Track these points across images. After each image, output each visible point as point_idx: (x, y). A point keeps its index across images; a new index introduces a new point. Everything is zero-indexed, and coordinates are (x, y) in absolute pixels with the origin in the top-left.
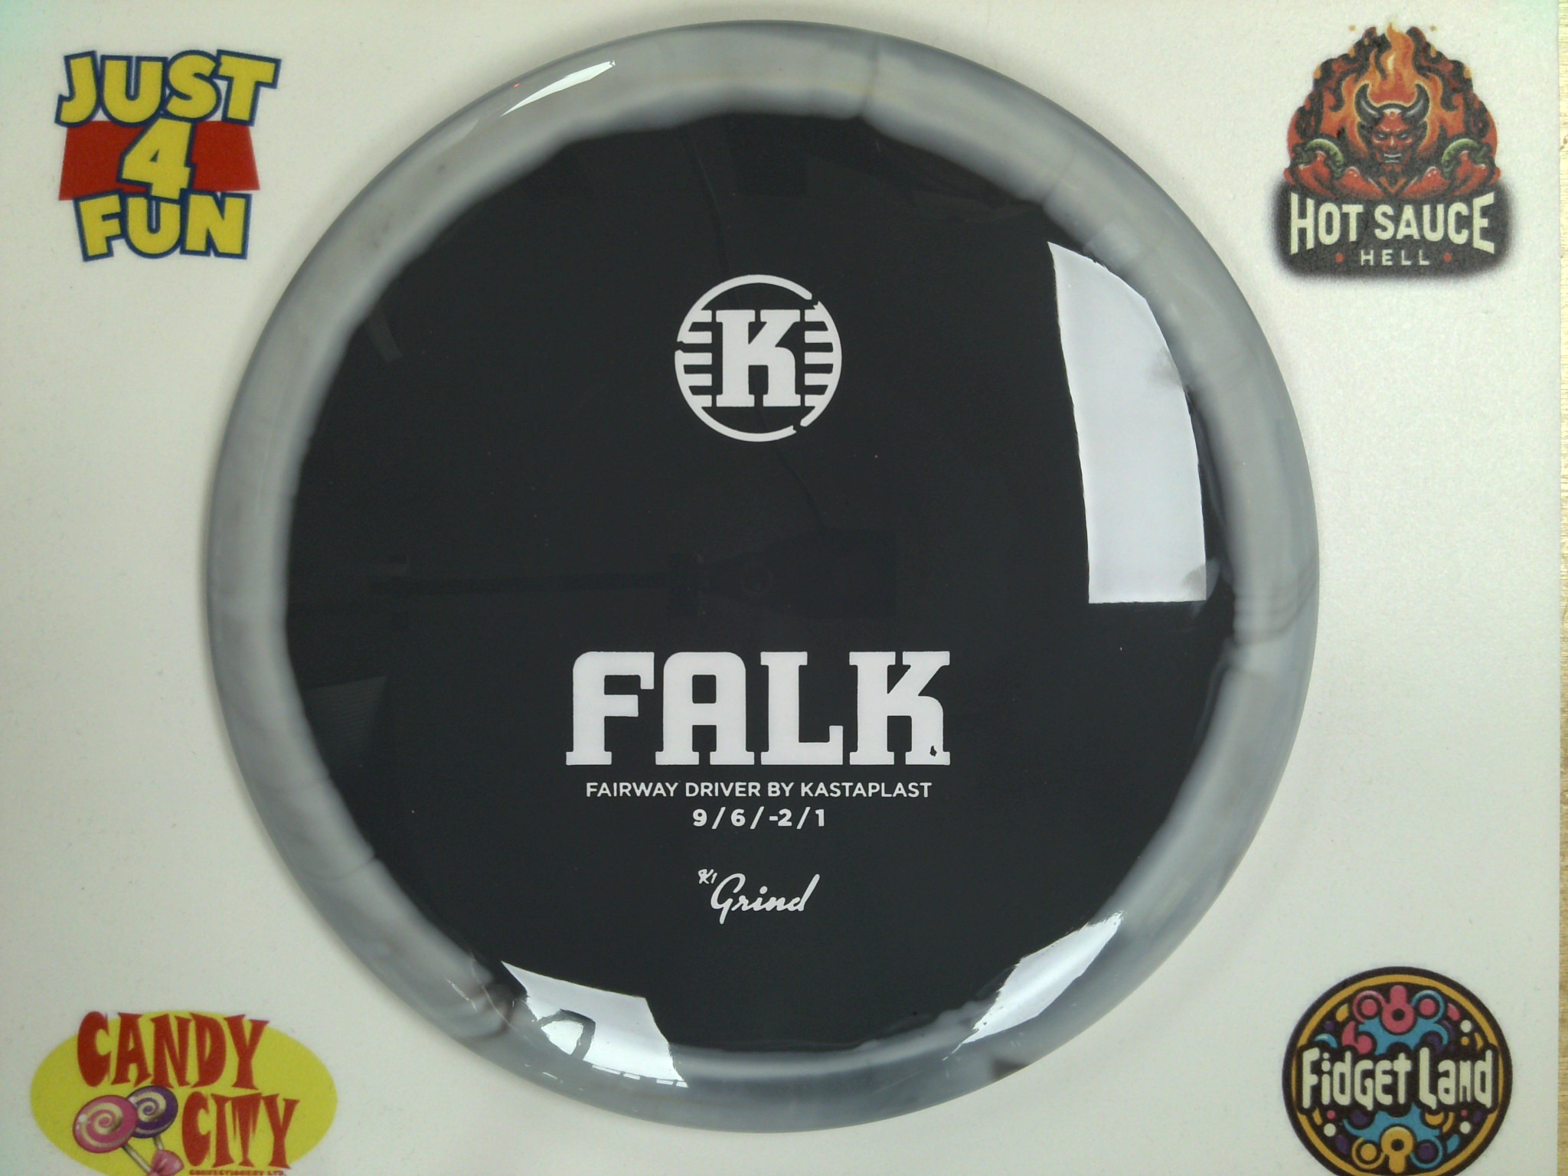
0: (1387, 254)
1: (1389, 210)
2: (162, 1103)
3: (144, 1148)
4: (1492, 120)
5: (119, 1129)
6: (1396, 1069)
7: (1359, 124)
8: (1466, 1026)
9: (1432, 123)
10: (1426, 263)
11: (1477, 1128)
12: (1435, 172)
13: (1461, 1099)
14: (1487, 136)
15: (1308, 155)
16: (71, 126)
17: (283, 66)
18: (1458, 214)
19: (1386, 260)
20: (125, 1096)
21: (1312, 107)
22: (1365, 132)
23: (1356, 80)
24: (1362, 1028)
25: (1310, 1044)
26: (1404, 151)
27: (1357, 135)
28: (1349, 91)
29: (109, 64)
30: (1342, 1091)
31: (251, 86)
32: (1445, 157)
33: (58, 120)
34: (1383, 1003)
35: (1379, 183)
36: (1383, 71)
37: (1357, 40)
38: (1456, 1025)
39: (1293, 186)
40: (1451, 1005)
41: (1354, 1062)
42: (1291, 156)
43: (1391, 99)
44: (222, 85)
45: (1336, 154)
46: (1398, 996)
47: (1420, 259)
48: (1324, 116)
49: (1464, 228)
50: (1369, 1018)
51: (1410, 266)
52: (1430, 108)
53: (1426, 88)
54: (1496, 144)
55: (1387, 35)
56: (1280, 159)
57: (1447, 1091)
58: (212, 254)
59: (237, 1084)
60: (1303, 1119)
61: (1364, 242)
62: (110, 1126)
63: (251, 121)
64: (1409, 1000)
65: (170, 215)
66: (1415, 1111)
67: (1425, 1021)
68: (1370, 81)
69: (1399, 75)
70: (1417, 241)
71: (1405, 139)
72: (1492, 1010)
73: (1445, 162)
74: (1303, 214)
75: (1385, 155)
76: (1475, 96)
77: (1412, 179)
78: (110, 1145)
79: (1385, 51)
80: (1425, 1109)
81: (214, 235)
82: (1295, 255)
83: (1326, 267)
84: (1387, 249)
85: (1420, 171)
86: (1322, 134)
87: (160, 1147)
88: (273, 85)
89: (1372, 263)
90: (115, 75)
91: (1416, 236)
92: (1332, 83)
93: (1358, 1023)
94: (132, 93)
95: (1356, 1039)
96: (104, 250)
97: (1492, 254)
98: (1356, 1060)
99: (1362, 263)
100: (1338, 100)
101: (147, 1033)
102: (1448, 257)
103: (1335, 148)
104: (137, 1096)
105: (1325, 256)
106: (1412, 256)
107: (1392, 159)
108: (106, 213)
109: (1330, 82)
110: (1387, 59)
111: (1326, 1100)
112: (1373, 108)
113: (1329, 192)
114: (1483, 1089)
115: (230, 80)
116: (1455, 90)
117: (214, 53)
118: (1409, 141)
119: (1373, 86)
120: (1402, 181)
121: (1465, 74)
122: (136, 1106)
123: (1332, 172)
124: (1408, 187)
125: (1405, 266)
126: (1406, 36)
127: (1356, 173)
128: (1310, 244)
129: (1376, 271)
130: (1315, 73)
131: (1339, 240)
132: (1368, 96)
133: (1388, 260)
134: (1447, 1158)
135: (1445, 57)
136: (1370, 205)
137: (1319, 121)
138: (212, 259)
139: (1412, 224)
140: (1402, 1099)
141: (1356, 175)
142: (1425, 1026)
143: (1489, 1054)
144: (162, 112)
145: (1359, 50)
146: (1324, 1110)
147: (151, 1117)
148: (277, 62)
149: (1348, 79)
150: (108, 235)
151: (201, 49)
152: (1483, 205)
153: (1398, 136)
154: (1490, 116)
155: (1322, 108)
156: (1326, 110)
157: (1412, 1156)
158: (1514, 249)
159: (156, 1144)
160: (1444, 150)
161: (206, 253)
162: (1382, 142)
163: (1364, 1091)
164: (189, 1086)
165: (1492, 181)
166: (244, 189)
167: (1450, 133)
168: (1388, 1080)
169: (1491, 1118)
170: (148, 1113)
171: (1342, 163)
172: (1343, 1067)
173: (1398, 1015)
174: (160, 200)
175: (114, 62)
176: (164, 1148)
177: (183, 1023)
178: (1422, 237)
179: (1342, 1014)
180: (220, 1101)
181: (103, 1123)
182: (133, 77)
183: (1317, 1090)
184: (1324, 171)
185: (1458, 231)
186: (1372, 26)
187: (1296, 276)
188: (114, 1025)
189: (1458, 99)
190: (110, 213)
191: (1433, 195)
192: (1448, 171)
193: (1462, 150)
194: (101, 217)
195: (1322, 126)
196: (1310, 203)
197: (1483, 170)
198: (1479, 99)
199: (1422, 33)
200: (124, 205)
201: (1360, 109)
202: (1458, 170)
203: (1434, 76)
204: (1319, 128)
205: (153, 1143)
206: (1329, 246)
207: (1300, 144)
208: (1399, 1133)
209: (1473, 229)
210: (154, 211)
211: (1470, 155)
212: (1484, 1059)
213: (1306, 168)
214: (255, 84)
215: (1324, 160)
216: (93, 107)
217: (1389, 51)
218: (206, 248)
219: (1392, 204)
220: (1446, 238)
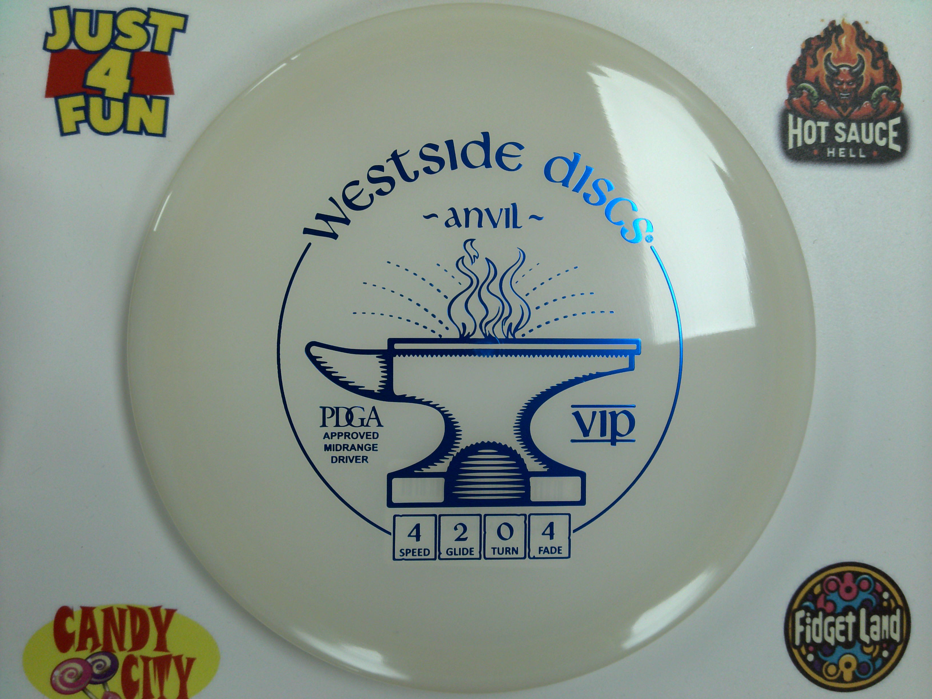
0: (842, 151)
1: (843, 125)
2: (108, 662)
3: (97, 690)
4: (898, 76)
5: (80, 679)
6: (847, 621)
7: (827, 77)
8: (886, 595)
9: (867, 76)
10: (863, 156)
11: (891, 654)
12: (868, 104)
13: (883, 638)
14: (896, 85)
15: (798, 93)
16: (52, 52)
17: (189, 18)
18: (881, 129)
19: (841, 154)
20: (84, 658)
21: (800, 65)
22: (830, 81)
23: (825, 50)
24: (828, 598)
25: (799, 608)
26: (851, 92)
27: (825, 82)
28: (821, 55)
29: (78, 14)
30: (817, 635)
31: (169, 32)
32: (874, 96)
33: (45, 48)
34: (841, 584)
35: (837, 110)
36: (839, 45)
37: (825, 28)
38: (880, 594)
39: (790, 110)
40: (878, 584)
41: (824, 617)
42: (788, 92)
43: (844, 62)
44: (151, 30)
45: (813, 93)
46: (848, 580)
47: (860, 153)
48: (807, 70)
49: (884, 137)
50: (832, 592)
51: (855, 158)
52: (865, 68)
53: (863, 56)
54: (901, 90)
55: (841, 25)
56: (784, 94)
57: (875, 633)
58: (144, 133)
59: (157, 649)
60: (795, 652)
61: (829, 144)
62: (73, 678)
63: (169, 52)
64: (854, 581)
65: (117, 108)
66: (858, 645)
67: (863, 593)
68: (833, 51)
69: (848, 48)
70: (860, 143)
71: (851, 85)
72: (900, 585)
73: (874, 98)
74: (795, 127)
75: (841, 94)
76: (889, 62)
77: (855, 108)
78: (76, 689)
79: (841, 34)
80: (863, 644)
81: (145, 122)
82: (791, 150)
83: (808, 157)
84: (840, 147)
85: (860, 104)
86: (805, 81)
87: (107, 690)
88: (183, 30)
89: (834, 156)
90: (82, 21)
91: (858, 141)
92: (811, 52)
93: (827, 595)
94: (93, 33)
95: (825, 604)
96: (74, 129)
97: (899, 152)
99: (829, 156)
100: (814, 62)
101: (99, 619)
102: (875, 153)
103: (813, 89)
104: (92, 658)
105: (808, 151)
106: (856, 152)
107: (844, 96)
108: (76, 107)
109: (811, 50)
110: (841, 38)
111: (808, 640)
112: (834, 67)
113: (810, 113)
114: (895, 631)
115: (156, 27)
116: (878, 59)
117: (146, 10)
118: (854, 86)
119: (834, 54)
120: (850, 109)
121: (884, 49)
122: (92, 664)
123: (812, 103)
124: (853, 113)
125: (853, 158)
126: (852, 26)
127: (825, 103)
128: (799, 144)
129: (836, 160)
130: (802, 45)
131: (815, 142)
132: (831, 60)
133: (842, 154)
134: (875, 671)
135: (874, 39)
136: (833, 122)
137: (804, 73)
138: (144, 137)
139: (855, 134)
140: (850, 638)
141: (824, 105)
142: (863, 596)
143: (898, 611)
144: (112, 45)
145: (826, 33)
146: (807, 646)
147: (101, 671)
148: (186, 17)
149: (820, 49)
150: (77, 120)
151: (138, 7)
152: (894, 124)
153: (848, 83)
154: (898, 74)
155: (805, 65)
156: (808, 67)
157: (856, 672)
158: (911, 150)
159: (104, 688)
160: (873, 91)
161: (139, 133)
162: (840, 86)
163: (829, 634)
164: (126, 651)
165: (899, 110)
166: (164, 95)
167: (876, 82)
168: (843, 627)
169: (900, 648)
170: (100, 668)
171: (817, 97)
172: (818, 621)
174: (110, 99)
175: (81, 13)
176: (109, 690)
177: (122, 612)
178: (861, 141)
179: (817, 590)
180: (146, 660)
181: (70, 676)
182: (94, 23)
183: (803, 635)
184: (807, 103)
185: (881, 139)
186: (833, 20)
187: (792, 162)
188: (78, 614)
189: (880, 63)
190: (78, 106)
191: (867, 117)
192: (875, 104)
193: (883, 93)
194: (72, 109)
195: (806, 76)
196: (800, 120)
197: (894, 104)
198: (892, 63)
199: (861, 25)
200: (87, 102)
201: (827, 67)
202: (881, 103)
203: (867, 49)
204: (804, 77)
205: (102, 687)
206: (810, 145)
207: (794, 86)
208: (849, 658)
209: (889, 137)
210: (107, 106)
211: (887, 96)
212: (895, 614)
213: (797, 100)
214: (172, 30)
215: (807, 96)
216: (68, 41)
217: (843, 34)
218: (140, 130)
219: (845, 122)
220: (874, 143)
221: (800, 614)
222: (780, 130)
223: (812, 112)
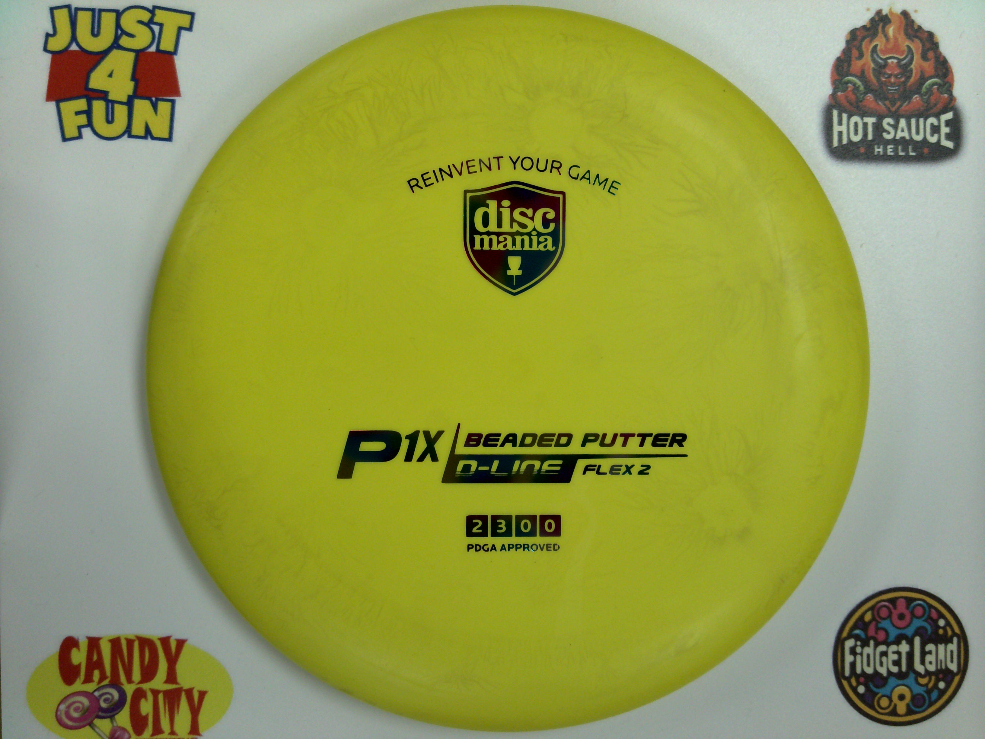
0: (891, 148)
1: (891, 121)
2: (116, 695)
3: (104, 725)
4: (950, 68)
5: (87, 713)
6: (900, 650)
7: (874, 69)
8: (942, 623)
9: (916, 69)
10: (914, 154)
11: (948, 685)
12: (918, 99)
13: (939, 668)
14: (948, 77)
15: (842, 87)
16: (53, 53)
17: (196, 16)
18: (932, 124)
19: (890, 152)
20: (91, 691)
21: (845, 58)
22: (877, 73)
23: (871, 41)
24: (880, 625)
25: (849, 637)
26: (898, 86)
27: (872, 75)
28: (867, 47)
29: (80, 13)
30: (868, 665)
31: (175, 30)
32: (924, 89)
33: (45, 49)
34: (893, 611)
35: (885, 105)
36: (886, 36)
37: (871, 18)
38: (936, 622)
39: (835, 106)
40: (933, 610)
41: (876, 646)
42: (833, 86)
43: (892, 54)
44: (156, 28)
45: (859, 86)
46: (901, 606)
47: (910, 150)
48: (853, 63)
49: (935, 133)
50: (884, 619)
51: (904, 156)
52: (915, 60)
53: (912, 47)
54: (953, 83)
55: (888, 14)
56: (827, 89)
57: (931, 663)
58: (149, 138)
59: (166, 682)
60: (845, 683)
61: (876, 142)
62: (79, 712)
63: (175, 52)
64: (908, 607)
65: (121, 112)
66: (912, 676)
67: (918, 620)
68: (879, 42)
69: (896, 39)
70: (909, 140)
71: (899, 78)
72: (956, 611)
73: (924, 93)
74: (840, 123)
75: (889, 88)
76: (940, 54)
77: (904, 103)
78: (81, 724)
79: (888, 24)
80: (918, 674)
81: (150, 125)
82: (836, 148)
83: (854, 155)
84: (889, 145)
85: (910, 98)
86: (850, 74)
87: (115, 725)
88: (190, 29)
89: (881, 153)
90: (84, 20)
91: (907, 138)
92: (856, 43)
93: (878, 622)
94: (95, 32)
95: (876, 633)
96: (76, 134)
97: (952, 149)
98: (876, 645)
99: (876, 154)
100: (860, 54)
101: (106, 650)
102: (926, 151)
103: (859, 83)
104: (99, 691)
105: (853, 149)
106: (905, 149)
107: (892, 90)
108: (77, 110)
109: (856, 41)
110: (889, 29)
111: (859, 671)
112: (881, 59)
113: (856, 109)
114: (952, 661)
115: (161, 25)
116: (929, 50)
117: (151, 8)
118: (903, 79)
119: (881, 45)
120: (898, 104)
121: (935, 39)
122: (98, 698)
123: (857, 97)
124: (902, 108)
125: (902, 156)
126: (900, 15)
127: (871, 98)
128: (845, 141)
129: (885, 159)
130: (846, 37)
131: (862, 140)
132: (878, 51)
133: (891, 152)
134: (931, 704)
135: (923, 29)
136: (880, 118)
137: (849, 65)
138: (149, 141)
139: (904, 130)
140: (904, 669)
141: (871, 100)
142: (918, 623)
143: (955, 639)
144: (115, 45)
145: (872, 23)
146: (858, 677)
147: (108, 705)
148: (192, 15)
149: (866, 40)
150: (79, 125)
151: (142, 5)
152: (946, 119)
153: (896, 76)
154: (950, 66)
155: (850, 57)
156: (853, 59)
157: (911, 704)
158: (965, 146)
159: (112, 722)
160: (923, 84)
161: (145, 137)
162: (887, 80)
163: (881, 664)
164: (134, 684)
165: (952, 105)
166: (171, 96)
167: (927, 75)
168: (895, 657)
169: (957, 679)
170: (107, 702)
171: (863, 92)
172: (869, 650)
173: (901, 617)
174: (113, 102)
175: (83, 12)
176: (117, 725)
177: (130, 643)
178: (911, 138)
179: (868, 617)
180: (155, 693)
181: (76, 710)
182: (96, 22)
183: (853, 665)
184: (852, 97)
185: (932, 135)
186: (880, 9)
187: (837, 161)
188: (84, 644)
189: (931, 54)
190: (80, 110)
191: (917, 112)
192: (925, 99)
193: (934, 86)
194: (74, 113)
195: (851, 69)
196: (845, 116)
197: (946, 98)
198: (943, 54)
199: (910, 14)
200: (90, 105)
201: (874, 61)
202: (932, 97)
203: (917, 40)
204: (849, 70)
205: (110, 721)
206: (856, 143)
207: (839, 79)
208: (902, 690)
209: (941, 134)
210: (110, 110)
211: (938, 89)
212: (952, 643)
213: (844, 94)
214: (178, 28)
215: (852, 90)
216: (69, 41)
217: (890, 24)
218: (145, 134)
219: (893, 117)
220: (925, 138)
221: (849, 643)
222: (824, 126)
223: (858, 107)
